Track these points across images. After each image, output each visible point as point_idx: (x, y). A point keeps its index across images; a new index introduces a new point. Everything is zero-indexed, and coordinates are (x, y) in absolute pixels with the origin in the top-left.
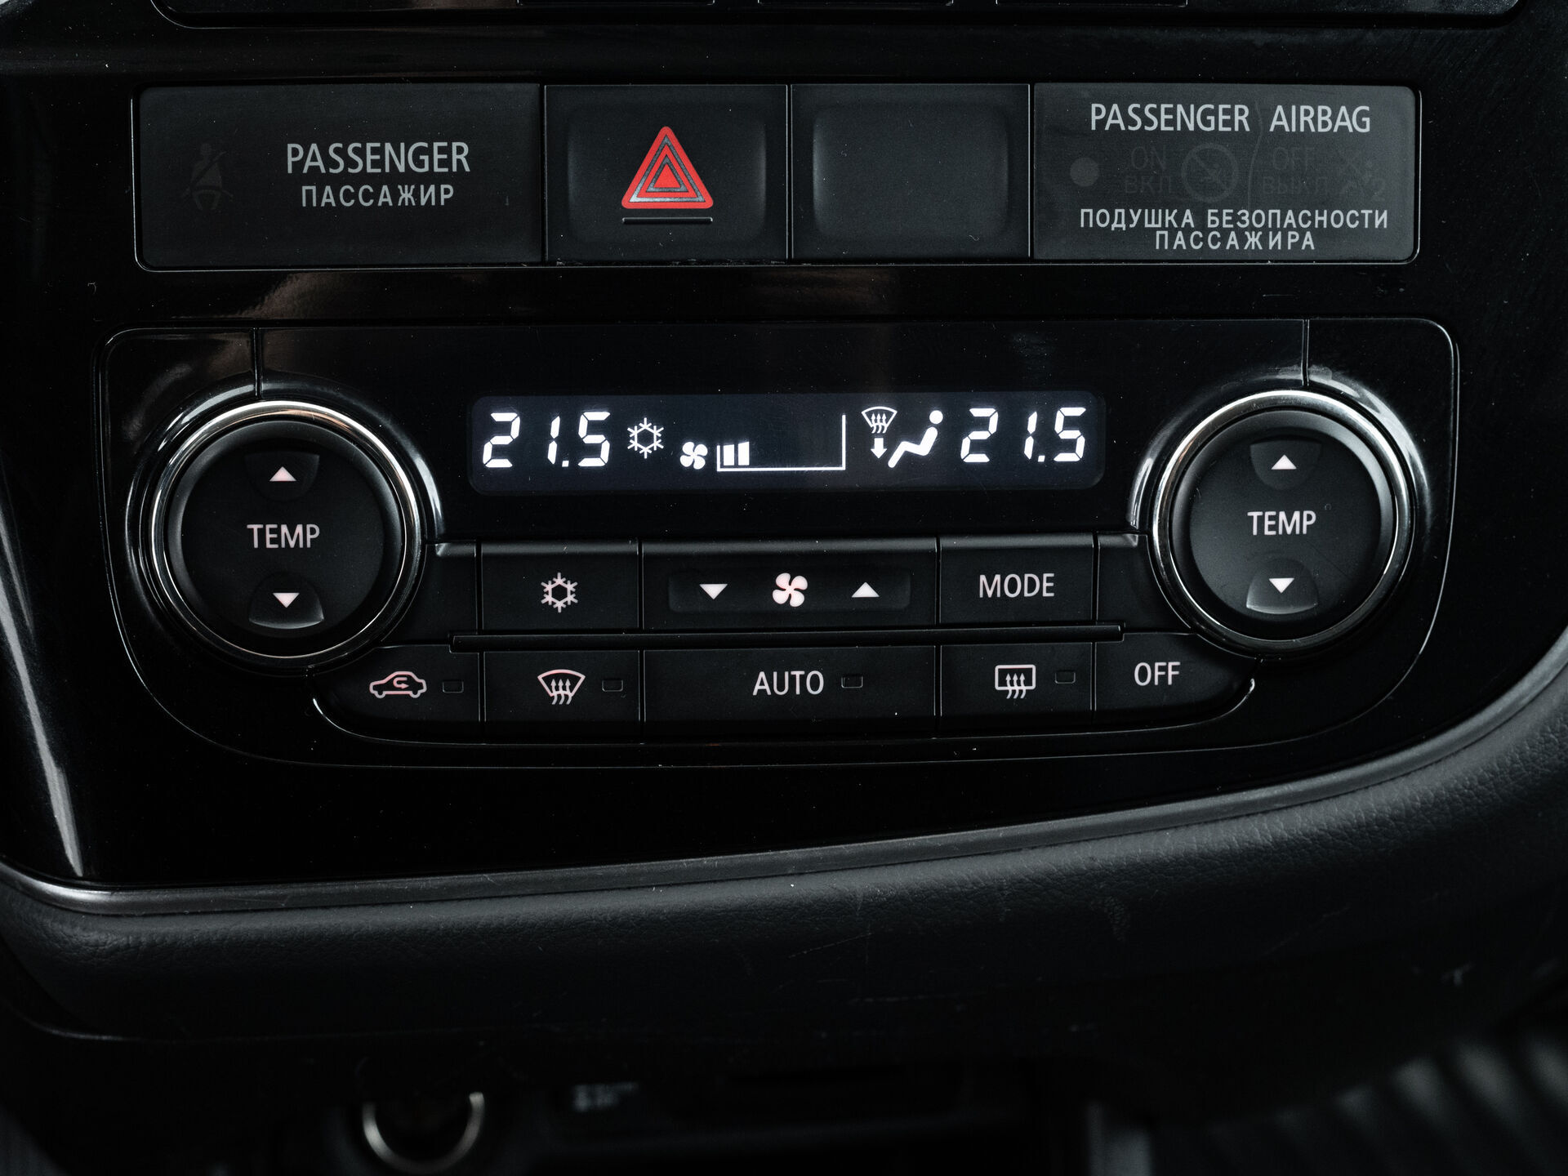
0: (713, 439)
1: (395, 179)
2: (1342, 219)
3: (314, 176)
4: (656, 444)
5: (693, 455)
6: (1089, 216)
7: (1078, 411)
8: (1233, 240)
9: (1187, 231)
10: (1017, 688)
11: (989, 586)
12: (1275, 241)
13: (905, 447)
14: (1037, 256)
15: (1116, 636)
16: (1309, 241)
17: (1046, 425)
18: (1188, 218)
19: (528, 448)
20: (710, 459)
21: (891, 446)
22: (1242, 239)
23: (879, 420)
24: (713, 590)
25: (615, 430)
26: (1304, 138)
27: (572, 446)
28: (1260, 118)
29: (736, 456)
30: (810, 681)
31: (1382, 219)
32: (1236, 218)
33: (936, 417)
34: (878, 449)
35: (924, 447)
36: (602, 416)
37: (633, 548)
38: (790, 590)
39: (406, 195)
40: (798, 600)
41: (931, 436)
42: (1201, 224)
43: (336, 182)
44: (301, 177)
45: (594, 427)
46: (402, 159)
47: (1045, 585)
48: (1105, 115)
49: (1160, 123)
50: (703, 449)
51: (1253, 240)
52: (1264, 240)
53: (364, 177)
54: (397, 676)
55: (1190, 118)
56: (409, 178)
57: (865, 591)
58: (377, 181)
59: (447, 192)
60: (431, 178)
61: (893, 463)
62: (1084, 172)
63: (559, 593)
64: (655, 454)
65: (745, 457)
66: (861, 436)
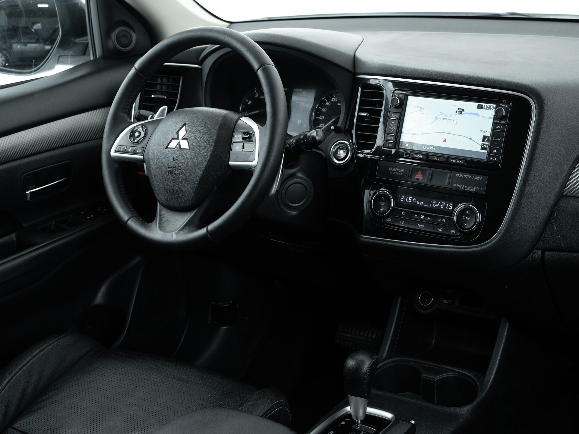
0: (420, 201)
1: (397, 172)
2: (478, 188)
3: (391, 171)
4: (415, 201)
5: (418, 203)
6: (455, 185)
7: (452, 204)
8: (467, 189)
9: (463, 187)
10: (440, 230)
11: (440, 220)
12: (471, 190)
13: (436, 205)
14: (449, 188)
15: (450, 227)
16: (474, 190)
17: (449, 205)
18: (463, 186)
19: (404, 200)
20: (419, 203)
21: (435, 205)
22: (468, 189)
23: (434, 202)
24: (416, 215)
25: (412, 199)
26: (476, 180)
27: (408, 200)
28: (472, 177)
29: (422, 203)
30: (422, 226)
31: (482, 189)
32: (468, 187)
33: (439, 203)
34: (434, 205)
35: (438, 206)
36: (411, 197)
37: (410, 210)
38: (422, 217)
39: (398, 174)
40: (423, 218)
41: (439, 204)
42: (464, 187)
43: (393, 171)
44: (390, 171)
45: (410, 198)
46: (398, 170)
47: (444, 220)
48: (457, 175)
49: (462, 177)
50: (419, 202)
51: (469, 189)
52: (470, 189)
53: (395, 171)
54: (389, 219)
55: (465, 176)
56: (399, 172)
57: (429, 218)
58: (396, 172)
59: (401, 174)
60: (400, 172)
61: (435, 207)
62: (455, 180)
63: (403, 213)
64: (415, 202)
65: (422, 204)
66: (432, 203)
